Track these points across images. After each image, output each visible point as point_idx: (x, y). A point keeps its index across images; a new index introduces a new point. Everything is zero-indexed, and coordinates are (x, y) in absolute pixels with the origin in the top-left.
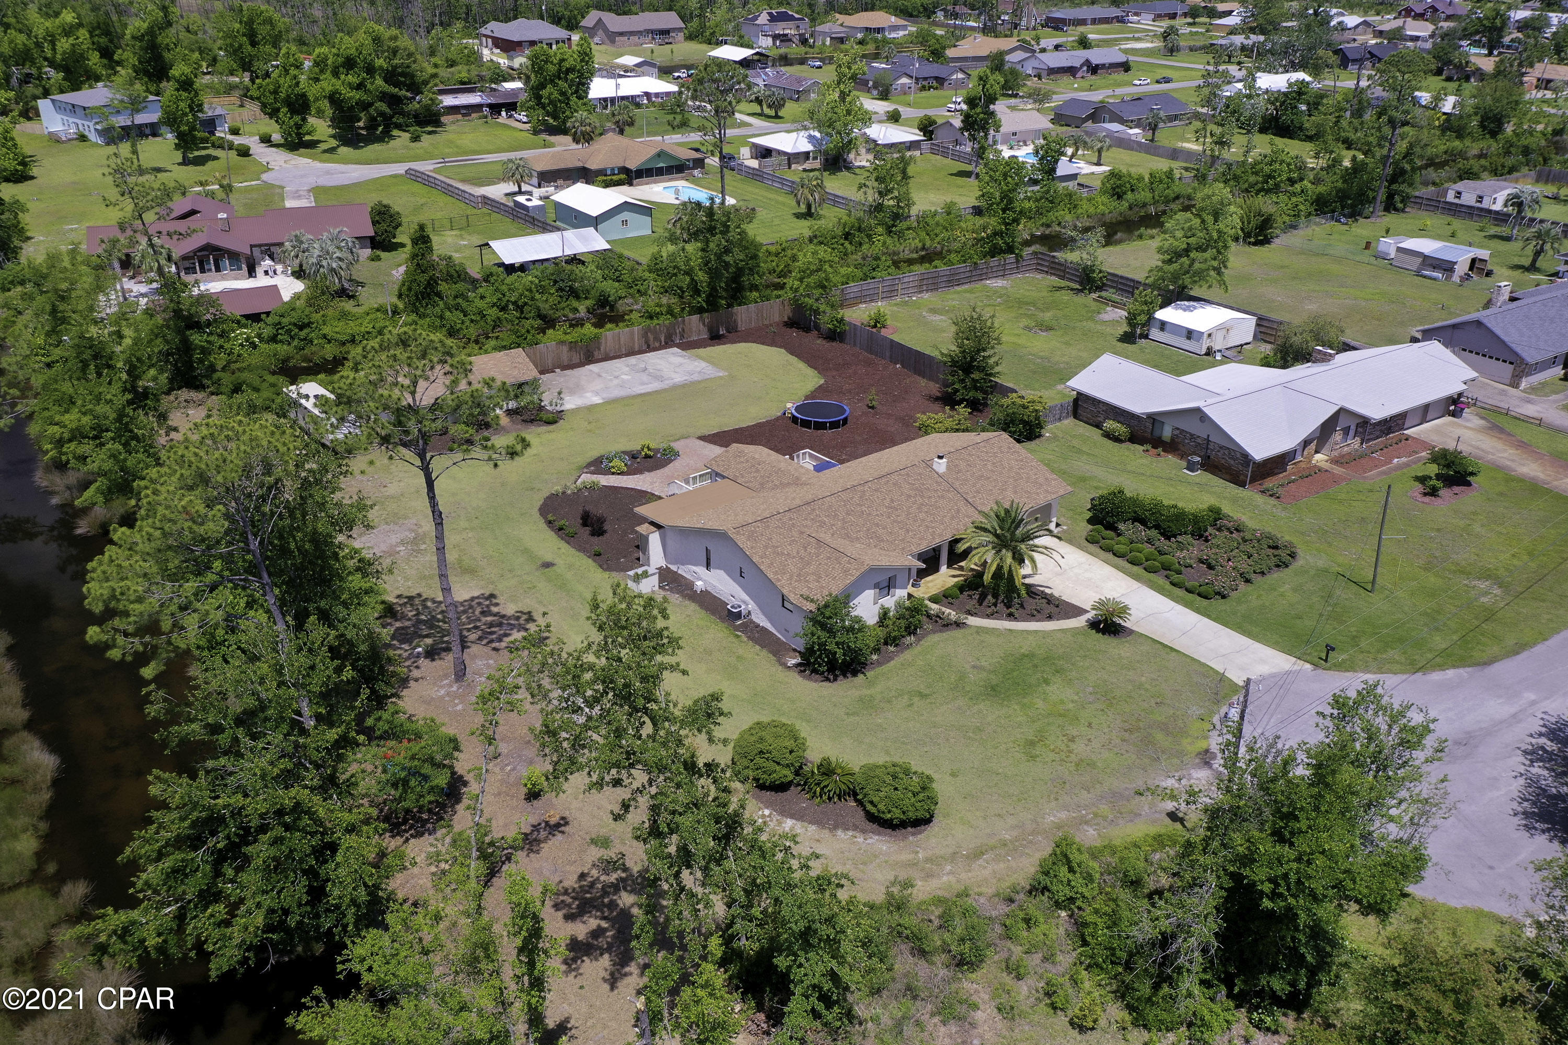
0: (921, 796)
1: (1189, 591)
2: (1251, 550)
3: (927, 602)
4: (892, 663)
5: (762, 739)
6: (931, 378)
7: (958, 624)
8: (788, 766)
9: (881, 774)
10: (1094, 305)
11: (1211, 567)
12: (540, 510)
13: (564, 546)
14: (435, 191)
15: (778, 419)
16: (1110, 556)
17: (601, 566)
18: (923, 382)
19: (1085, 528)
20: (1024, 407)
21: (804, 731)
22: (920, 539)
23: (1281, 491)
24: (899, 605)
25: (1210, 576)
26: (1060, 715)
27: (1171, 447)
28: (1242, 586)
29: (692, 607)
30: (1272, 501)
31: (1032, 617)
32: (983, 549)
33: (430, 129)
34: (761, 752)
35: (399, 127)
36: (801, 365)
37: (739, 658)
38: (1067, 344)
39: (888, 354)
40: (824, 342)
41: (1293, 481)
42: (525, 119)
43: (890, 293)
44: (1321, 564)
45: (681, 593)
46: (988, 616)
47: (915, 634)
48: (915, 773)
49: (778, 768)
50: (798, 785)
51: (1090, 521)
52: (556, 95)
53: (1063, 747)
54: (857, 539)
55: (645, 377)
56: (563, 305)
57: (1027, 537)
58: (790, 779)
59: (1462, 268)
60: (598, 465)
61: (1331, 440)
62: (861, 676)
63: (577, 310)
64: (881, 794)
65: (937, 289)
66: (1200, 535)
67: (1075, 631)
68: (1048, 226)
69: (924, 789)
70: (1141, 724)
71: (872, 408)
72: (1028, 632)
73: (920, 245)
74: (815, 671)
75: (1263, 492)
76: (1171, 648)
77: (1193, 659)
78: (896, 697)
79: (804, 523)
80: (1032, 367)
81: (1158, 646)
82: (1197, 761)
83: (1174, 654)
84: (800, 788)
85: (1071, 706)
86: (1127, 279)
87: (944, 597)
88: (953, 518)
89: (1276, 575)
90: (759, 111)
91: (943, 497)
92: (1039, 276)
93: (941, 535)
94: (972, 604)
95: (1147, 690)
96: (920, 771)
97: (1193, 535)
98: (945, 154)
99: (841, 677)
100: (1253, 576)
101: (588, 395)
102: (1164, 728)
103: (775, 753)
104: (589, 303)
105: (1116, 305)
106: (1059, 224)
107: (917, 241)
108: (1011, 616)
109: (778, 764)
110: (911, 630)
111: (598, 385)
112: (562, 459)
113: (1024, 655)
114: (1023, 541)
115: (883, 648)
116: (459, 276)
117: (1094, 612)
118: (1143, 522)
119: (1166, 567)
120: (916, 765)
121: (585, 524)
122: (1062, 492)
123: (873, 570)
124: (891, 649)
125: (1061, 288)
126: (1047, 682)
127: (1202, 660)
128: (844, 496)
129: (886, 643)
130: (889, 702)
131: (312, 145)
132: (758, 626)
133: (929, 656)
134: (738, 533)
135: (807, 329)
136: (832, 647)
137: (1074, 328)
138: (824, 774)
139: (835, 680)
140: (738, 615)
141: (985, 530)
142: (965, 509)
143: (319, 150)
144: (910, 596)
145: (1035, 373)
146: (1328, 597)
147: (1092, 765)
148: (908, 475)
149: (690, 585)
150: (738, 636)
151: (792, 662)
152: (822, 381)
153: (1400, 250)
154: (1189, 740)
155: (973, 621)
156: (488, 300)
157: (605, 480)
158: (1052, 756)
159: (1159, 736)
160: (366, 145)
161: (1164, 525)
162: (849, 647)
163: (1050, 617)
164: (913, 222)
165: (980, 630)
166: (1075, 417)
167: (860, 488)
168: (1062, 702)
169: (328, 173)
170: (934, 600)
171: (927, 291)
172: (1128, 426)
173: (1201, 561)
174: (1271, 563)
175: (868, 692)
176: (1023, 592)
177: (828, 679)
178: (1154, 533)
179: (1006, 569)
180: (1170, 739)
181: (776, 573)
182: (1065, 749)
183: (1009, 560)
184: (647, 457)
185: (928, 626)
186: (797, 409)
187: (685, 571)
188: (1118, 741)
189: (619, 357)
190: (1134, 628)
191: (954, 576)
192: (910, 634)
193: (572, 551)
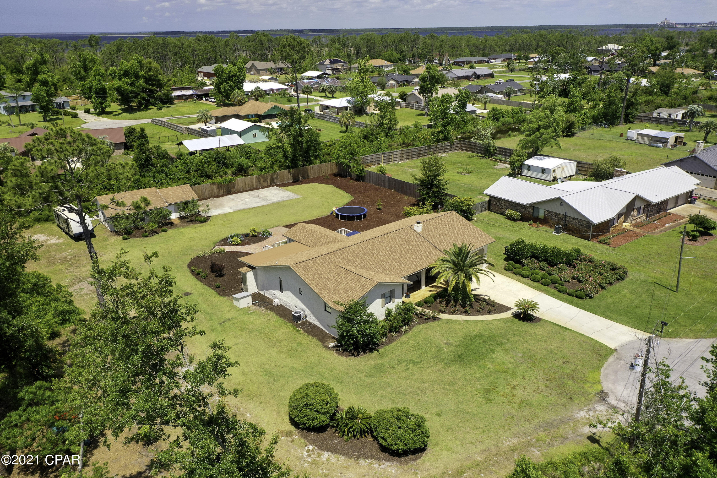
0: (417, 432)
1: (570, 295)
2: (602, 271)
3: (414, 306)
4: (394, 343)
5: (307, 396)
6: (410, 195)
7: (434, 319)
8: (325, 414)
9: (389, 417)
10: (492, 163)
11: (580, 281)
12: (188, 265)
13: (199, 283)
14: (164, 128)
15: (328, 216)
16: (520, 277)
17: (219, 294)
18: (406, 197)
19: (502, 264)
20: (462, 202)
21: (337, 388)
22: (409, 268)
23: (609, 241)
24: (397, 308)
25: (581, 286)
26: (504, 372)
27: (544, 221)
28: (600, 291)
29: (271, 315)
30: (606, 246)
31: (478, 312)
32: (446, 273)
33: (168, 105)
34: (306, 405)
35: (153, 105)
36: (342, 192)
37: (299, 344)
38: (480, 178)
39: (387, 185)
40: (354, 182)
41: (615, 236)
42: (214, 101)
43: (388, 160)
44: (642, 277)
45: (266, 307)
46: (452, 313)
47: (408, 325)
48: (412, 415)
49: (318, 415)
50: (333, 427)
51: (505, 260)
52: (227, 88)
53: (509, 393)
54: (371, 269)
55: (257, 200)
56: (219, 170)
57: (472, 265)
58: (326, 423)
59: (671, 141)
60: (225, 241)
61: (632, 215)
62: (375, 352)
63: (227, 173)
64: (390, 432)
65: (411, 158)
66: (570, 264)
67: (506, 320)
68: (464, 133)
69: (419, 426)
70: (556, 376)
71: (380, 209)
72: (477, 321)
73: (402, 142)
74: (346, 350)
75: (599, 242)
76: (566, 328)
77: (580, 334)
78: (398, 365)
79: (338, 260)
80: (463, 189)
81: (557, 327)
82: (597, 399)
83: (568, 331)
84: (334, 429)
85: (510, 366)
86: (507, 149)
87: (425, 303)
88: (427, 256)
89: (618, 285)
90: (325, 95)
91: (421, 245)
92: (462, 152)
93: (421, 266)
94: (442, 306)
95: (556, 354)
96: (416, 413)
97: (566, 264)
98: (412, 108)
99: (362, 353)
100: (605, 285)
101: (226, 208)
102: (571, 377)
103: (316, 405)
104: (233, 169)
105: (502, 162)
106: (469, 132)
107: (400, 140)
108: (466, 313)
109: (318, 412)
110: (406, 322)
111: (232, 204)
112: (206, 239)
113: (476, 336)
114: (470, 267)
115: (388, 334)
116: (164, 156)
117: (516, 308)
118: (537, 258)
119: (554, 282)
120: (414, 410)
121: (212, 272)
122: (489, 242)
123: (380, 285)
124: (394, 334)
125: (473, 157)
126: (493, 351)
127: (586, 335)
128: (362, 245)
129: (390, 331)
130: (393, 367)
131: (109, 113)
132: (311, 324)
133: (417, 338)
134: (297, 266)
135: (346, 177)
136: (355, 333)
137: (483, 172)
138: (350, 418)
139: (358, 355)
140: (299, 318)
141: (447, 261)
142: (434, 251)
143: (112, 115)
144: (404, 302)
145: (465, 191)
146: (652, 296)
147: (529, 404)
148: (400, 233)
149: (271, 302)
150: (298, 331)
151: (331, 345)
152: (353, 199)
153: (639, 134)
154: (589, 385)
155: (443, 316)
156: (179, 168)
157: (228, 249)
158: (502, 399)
159: (570, 383)
160: (136, 112)
161: (550, 259)
162: (366, 333)
163: (489, 313)
164: (398, 131)
165: (448, 321)
166: (489, 210)
167: (371, 241)
168: (504, 363)
169: (115, 123)
170: (418, 304)
171: (406, 159)
172: (520, 212)
173: (573, 278)
174: (615, 277)
175: (380, 362)
176: (472, 298)
177: (353, 355)
178: (543, 264)
179: (461, 283)
180: (577, 385)
181: (320, 289)
182: (510, 394)
183: (462, 278)
184: (254, 236)
185: (416, 320)
186: (338, 210)
187: (268, 294)
188: (543, 387)
189: (245, 191)
190: (541, 317)
191: (430, 291)
192: (405, 325)
193: (204, 286)
